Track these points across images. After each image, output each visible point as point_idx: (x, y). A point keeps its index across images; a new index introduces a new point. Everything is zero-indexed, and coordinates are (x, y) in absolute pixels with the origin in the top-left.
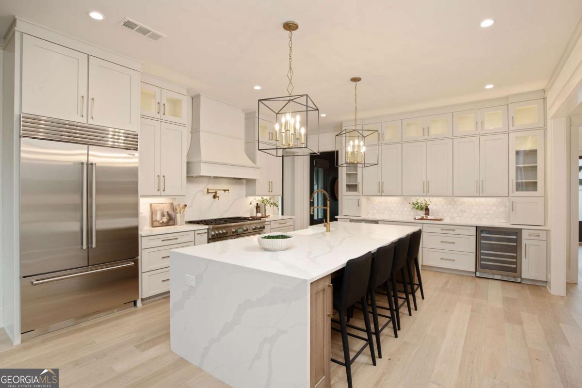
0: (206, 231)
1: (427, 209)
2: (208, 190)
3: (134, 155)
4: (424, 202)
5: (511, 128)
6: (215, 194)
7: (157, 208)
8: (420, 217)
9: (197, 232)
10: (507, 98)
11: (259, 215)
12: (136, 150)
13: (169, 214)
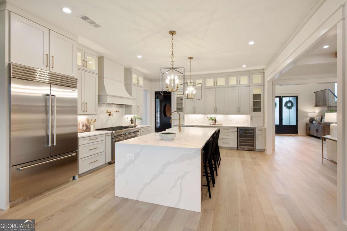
0: (111, 134)
1: (215, 120)
2: (107, 111)
3: (75, 91)
4: (214, 117)
5: (251, 84)
6: (110, 113)
7: (80, 122)
8: (212, 124)
9: (106, 135)
10: (249, 71)
11: (133, 125)
12: (76, 88)
13: (86, 126)
